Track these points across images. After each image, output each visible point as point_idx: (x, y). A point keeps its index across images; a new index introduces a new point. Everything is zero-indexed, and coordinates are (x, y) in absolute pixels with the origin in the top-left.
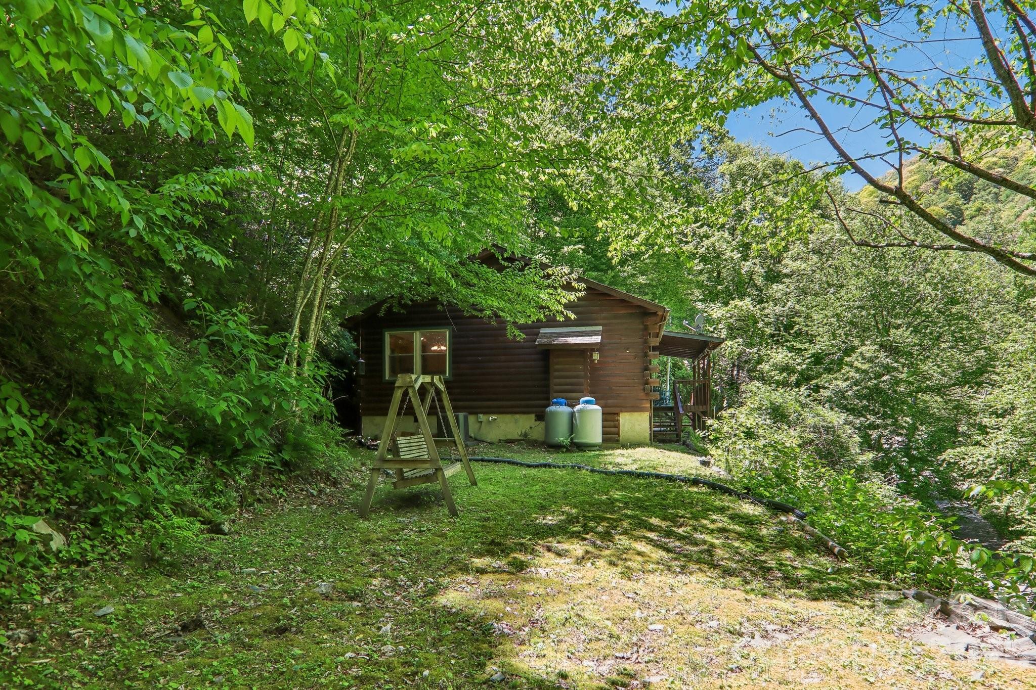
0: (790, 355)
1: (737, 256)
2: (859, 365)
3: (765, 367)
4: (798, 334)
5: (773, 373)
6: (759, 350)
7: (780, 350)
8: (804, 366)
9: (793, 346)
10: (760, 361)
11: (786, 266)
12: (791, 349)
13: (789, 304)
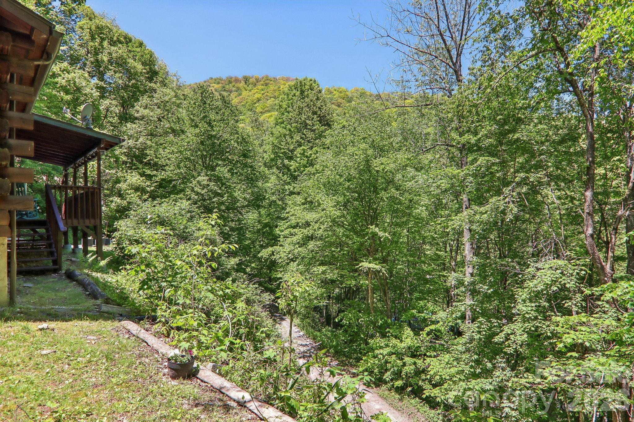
0: (141, 179)
1: (96, 94)
2: (199, 191)
3: (123, 186)
4: (148, 164)
5: (129, 192)
6: (116, 172)
7: (134, 174)
8: (152, 188)
9: (144, 172)
10: (118, 181)
11: (138, 112)
12: (142, 175)
13: (141, 140)
